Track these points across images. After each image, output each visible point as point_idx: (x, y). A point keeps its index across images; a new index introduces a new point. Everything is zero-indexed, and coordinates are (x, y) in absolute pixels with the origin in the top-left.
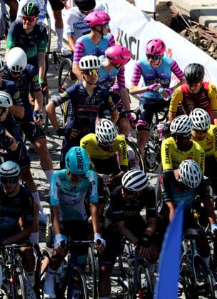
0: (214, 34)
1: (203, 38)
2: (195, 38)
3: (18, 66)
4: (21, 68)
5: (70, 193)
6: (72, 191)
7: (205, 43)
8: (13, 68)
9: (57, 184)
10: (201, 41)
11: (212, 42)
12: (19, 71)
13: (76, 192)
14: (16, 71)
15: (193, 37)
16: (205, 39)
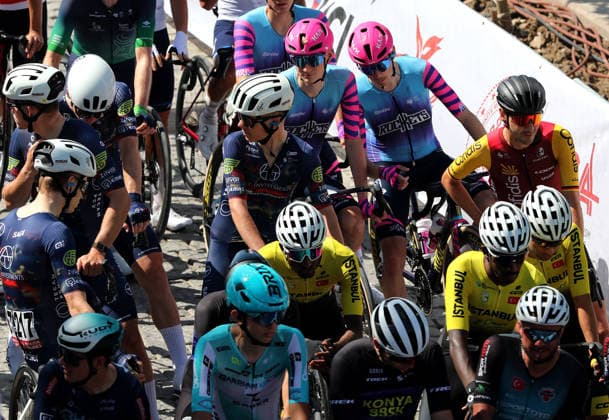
0: (541, 6)
1: (516, 15)
2: (499, 16)
3: (96, 99)
4: (104, 103)
5: (242, 378)
6: (245, 373)
7: (523, 26)
8: (86, 102)
9: (206, 361)
10: (514, 22)
11: (540, 24)
12: (98, 110)
13: (254, 377)
14: (91, 110)
15: (495, 14)
16: (523, 17)
